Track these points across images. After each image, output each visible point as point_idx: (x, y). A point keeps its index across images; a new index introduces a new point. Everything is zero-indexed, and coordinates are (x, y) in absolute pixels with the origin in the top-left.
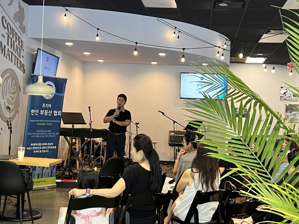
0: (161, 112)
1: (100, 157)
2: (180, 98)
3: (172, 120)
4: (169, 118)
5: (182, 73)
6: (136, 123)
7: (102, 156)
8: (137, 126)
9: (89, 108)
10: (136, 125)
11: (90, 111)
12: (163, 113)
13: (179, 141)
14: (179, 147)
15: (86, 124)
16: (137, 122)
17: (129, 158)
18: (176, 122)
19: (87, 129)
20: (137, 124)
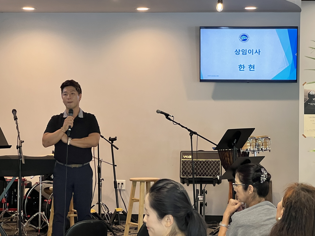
0: (162, 113)
1: (38, 215)
2: (201, 81)
3: (186, 128)
4: (179, 124)
5: (201, 28)
6: (110, 139)
7: (42, 211)
8: (112, 146)
9: (14, 111)
10: (111, 142)
11: (16, 119)
12: (167, 116)
13: (202, 173)
14: (203, 185)
15: (10, 147)
16: (113, 137)
17: (98, 213)
18: (195, 133)
19: (12, 158)
20: (112, 140)
